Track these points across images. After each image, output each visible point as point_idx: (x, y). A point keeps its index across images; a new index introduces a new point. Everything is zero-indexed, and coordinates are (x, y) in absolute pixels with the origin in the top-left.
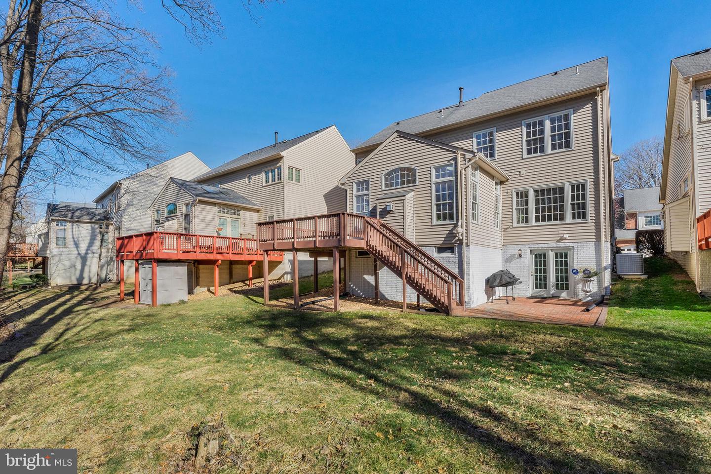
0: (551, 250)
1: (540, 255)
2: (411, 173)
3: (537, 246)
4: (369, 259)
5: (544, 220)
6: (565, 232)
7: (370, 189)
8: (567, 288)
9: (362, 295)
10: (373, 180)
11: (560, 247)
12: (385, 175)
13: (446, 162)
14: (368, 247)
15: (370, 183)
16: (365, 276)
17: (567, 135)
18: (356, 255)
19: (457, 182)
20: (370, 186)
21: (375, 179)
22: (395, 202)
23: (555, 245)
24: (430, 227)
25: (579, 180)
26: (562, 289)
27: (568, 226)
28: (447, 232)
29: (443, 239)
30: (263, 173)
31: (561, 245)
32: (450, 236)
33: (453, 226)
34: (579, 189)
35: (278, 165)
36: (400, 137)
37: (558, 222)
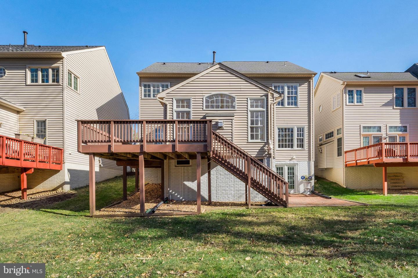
0: (286, 165)
1: (280, 168)
2: (230, 100)
3: (279, 163)
4: (189, 167)
5: (282, 147)
6: (294, 155)
7: (192, 107)
8: (293, 188)
9: (182, 199)
10: (194, 100)
11: (291, 164)
12: (207, 97)
13: (260, 97)
14: (214, 155)
15: (192, 102)
16: (186, 183)
17: (296, 98)
18: (175, 164)
19: (267, 113)
20: (192, 104)
21: (196, 100)
22: (224, 121)
23: (289, 162)
24: (246, 143)
25: (301, 125)
26: (291, 188)
27: (295, 151)
28: (260, 148)
29: (256, 153)
30: (27, 70)
31: (292, 162)
32: (262, 151)
33: (264, 144)
34: (301, 130)
35: (53, 65)
36: (222, 69)
37: (290, 149)
